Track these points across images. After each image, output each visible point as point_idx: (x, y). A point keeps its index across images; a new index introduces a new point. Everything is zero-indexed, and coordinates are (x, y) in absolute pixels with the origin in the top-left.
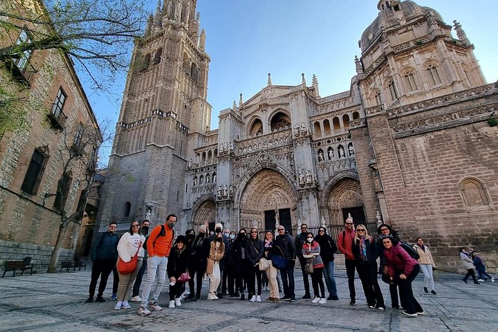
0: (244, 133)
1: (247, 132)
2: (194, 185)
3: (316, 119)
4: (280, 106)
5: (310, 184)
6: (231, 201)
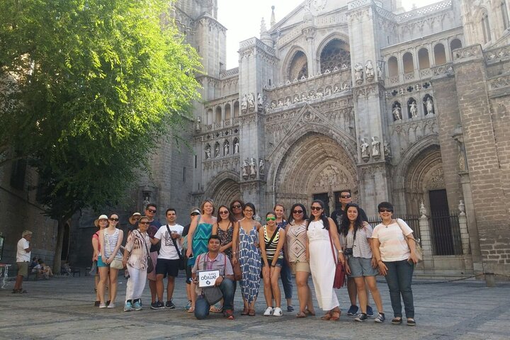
0: (280, 75)
1: (283, 73)
2: (207, 157)
3: (392, 52)
4: (334, 30)
5: (378, 157)
6: (262, 182)
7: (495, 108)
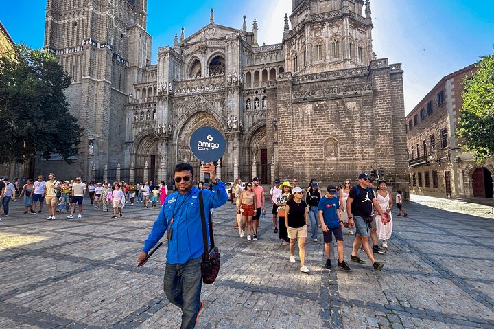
0: (184, 73)
1: (187, 72)
2: (135, 120)
3: (249, 69)
4: (218, 50)
5: (236, 129)
6: (169, 139)
7: (294, 109)
